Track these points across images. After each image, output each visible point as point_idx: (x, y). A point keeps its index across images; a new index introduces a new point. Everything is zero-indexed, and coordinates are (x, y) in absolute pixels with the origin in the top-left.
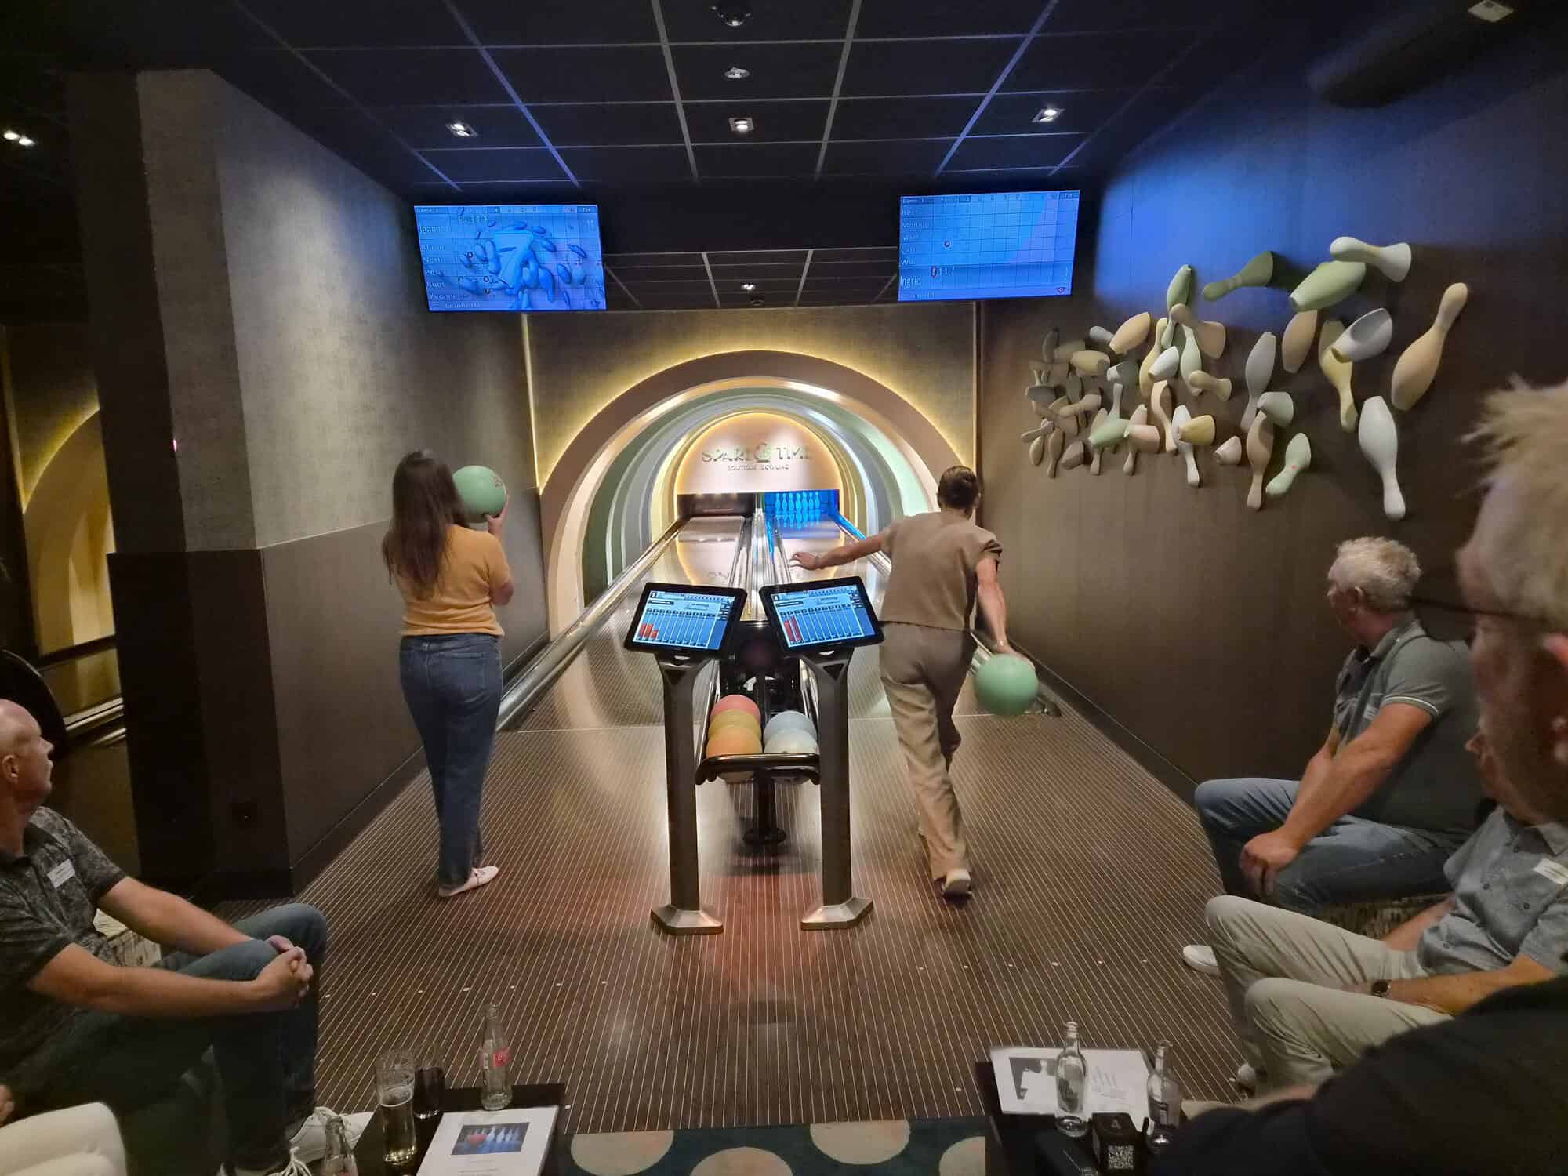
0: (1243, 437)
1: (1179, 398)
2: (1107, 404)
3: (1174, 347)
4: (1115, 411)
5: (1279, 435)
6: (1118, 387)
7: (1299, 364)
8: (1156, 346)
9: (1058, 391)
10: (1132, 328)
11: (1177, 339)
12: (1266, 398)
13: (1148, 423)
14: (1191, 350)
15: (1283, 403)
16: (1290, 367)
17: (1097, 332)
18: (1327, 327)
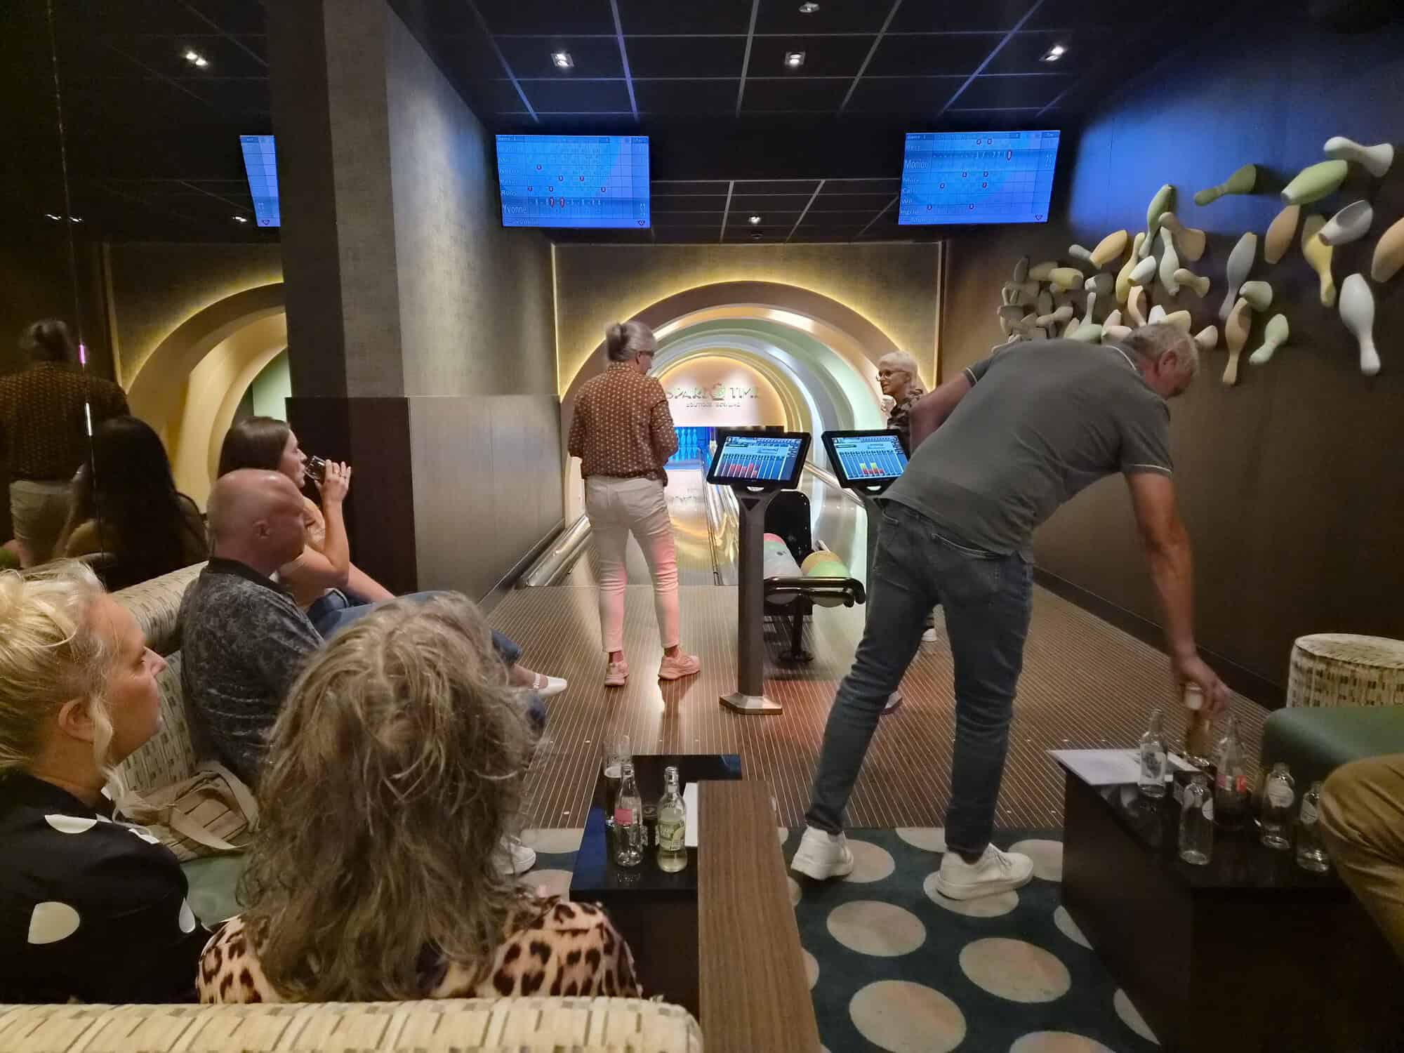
0: (1220, 324)
1: (1154, 298)
2: (1079, 314)
3: (1152, 257)
4: (1088, 318)
5: (1257, 319)
6: (1092, 296)
7: (1279, 256)
8: (1133, 258)
9: (1028, 309)
10: (1110, 244)
11: (1155, 249)
12: (1248, 287)
13: (1122, 324)
14: (1170, 256)
15: (1263, 291)
16: (1271, 258)
17: (1075, 249)
18: (1311, 221)
